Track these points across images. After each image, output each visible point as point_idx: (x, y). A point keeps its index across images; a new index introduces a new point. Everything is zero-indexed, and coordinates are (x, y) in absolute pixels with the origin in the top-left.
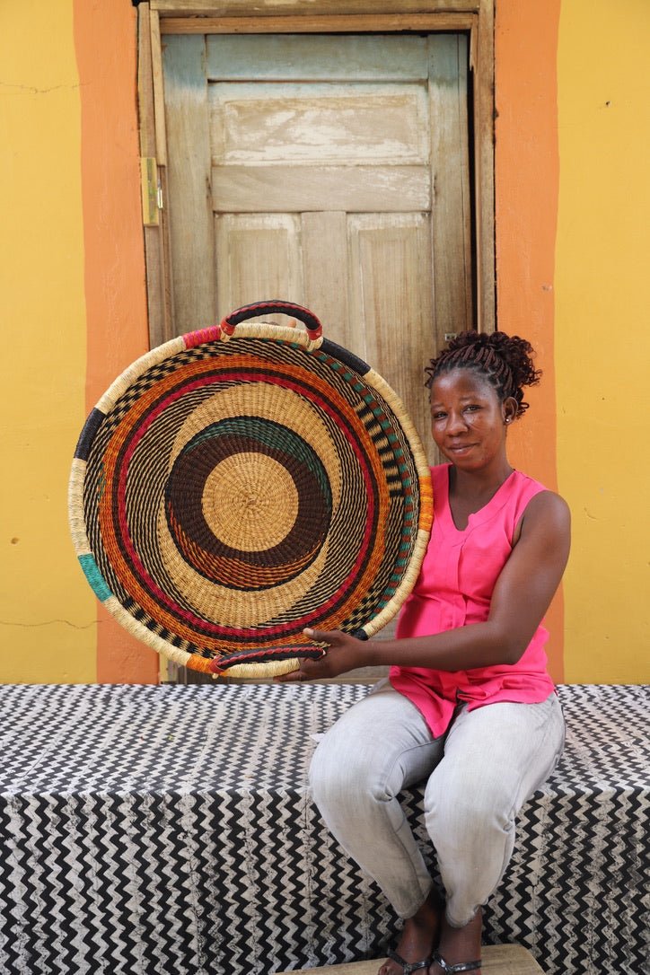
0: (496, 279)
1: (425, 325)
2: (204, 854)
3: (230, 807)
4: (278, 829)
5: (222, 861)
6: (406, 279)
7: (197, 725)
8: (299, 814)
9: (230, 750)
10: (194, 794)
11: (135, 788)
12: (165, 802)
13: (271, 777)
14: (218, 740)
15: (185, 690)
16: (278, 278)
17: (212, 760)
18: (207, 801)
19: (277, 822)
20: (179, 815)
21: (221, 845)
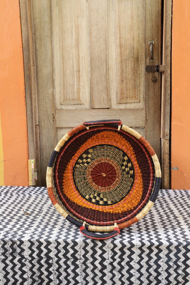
0: (172, 15)
1: (140, 38)
2: (34, 270)
3: (46, 247)
4: (68, 259)
5: (42, 273)
6: (132, 17)
7: (40, 205)
8: (77, 252)
9: (51, 218)
10: (29, 241)
11: (4, 237)
12: (17, 244)
13: (66, 233)
14: (47, 213)
15: (39, 189)
16: (78, 17)
17: (42, 223)
18: (35, 244)
19: (67, 255)
20: (23, 250)
21: (41, 266)
